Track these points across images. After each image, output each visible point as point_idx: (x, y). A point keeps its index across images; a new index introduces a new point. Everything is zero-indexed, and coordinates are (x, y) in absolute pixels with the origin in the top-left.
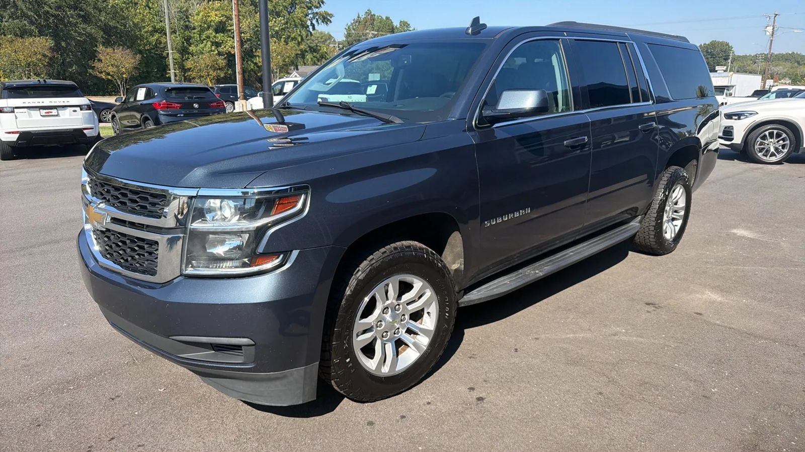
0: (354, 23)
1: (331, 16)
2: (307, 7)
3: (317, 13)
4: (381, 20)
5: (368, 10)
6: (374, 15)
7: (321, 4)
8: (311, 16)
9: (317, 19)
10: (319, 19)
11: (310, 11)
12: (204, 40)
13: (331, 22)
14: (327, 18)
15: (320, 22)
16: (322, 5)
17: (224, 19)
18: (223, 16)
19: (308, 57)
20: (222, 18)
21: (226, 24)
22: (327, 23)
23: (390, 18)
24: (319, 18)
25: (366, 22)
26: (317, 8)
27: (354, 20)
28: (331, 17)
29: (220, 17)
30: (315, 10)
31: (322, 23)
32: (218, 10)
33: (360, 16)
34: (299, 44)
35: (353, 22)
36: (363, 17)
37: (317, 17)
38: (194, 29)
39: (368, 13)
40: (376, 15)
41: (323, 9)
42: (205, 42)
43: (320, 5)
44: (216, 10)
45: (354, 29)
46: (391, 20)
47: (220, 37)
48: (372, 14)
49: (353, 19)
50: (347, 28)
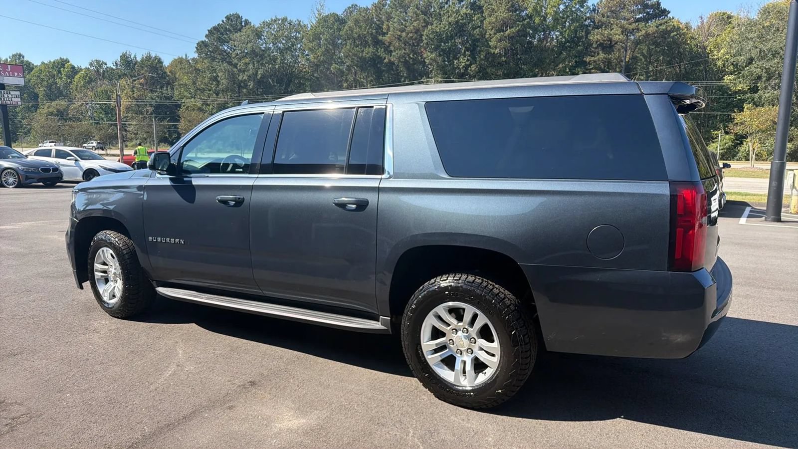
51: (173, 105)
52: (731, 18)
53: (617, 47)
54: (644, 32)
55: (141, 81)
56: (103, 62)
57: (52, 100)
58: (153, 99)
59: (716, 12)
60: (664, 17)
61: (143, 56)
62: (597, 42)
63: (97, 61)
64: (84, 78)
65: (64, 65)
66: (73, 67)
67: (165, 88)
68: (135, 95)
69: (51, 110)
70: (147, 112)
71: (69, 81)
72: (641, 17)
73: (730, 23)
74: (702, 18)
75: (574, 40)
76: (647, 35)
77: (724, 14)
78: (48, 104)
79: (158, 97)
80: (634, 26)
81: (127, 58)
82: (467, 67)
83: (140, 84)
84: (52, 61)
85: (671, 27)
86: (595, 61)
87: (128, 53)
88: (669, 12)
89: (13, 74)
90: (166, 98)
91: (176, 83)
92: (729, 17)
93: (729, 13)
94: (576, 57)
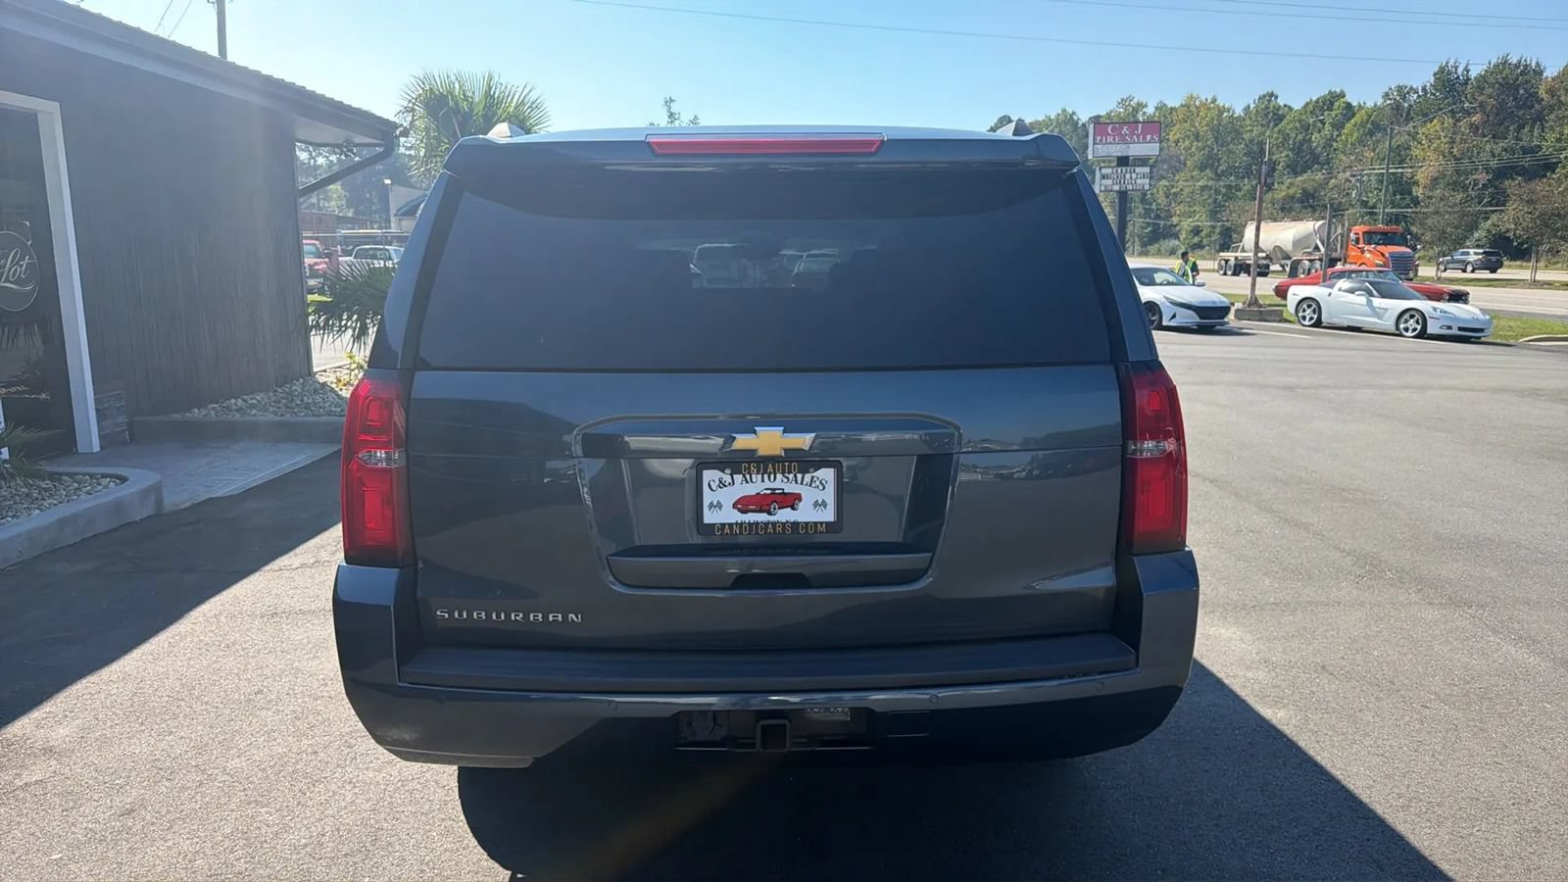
51: (1538, 165)
55: (1474, 119)
56: (1411, 88)
57: (1296, 174)
58: (1493, 156)
61: (1490, 64)
63: (1400, 89)
64: (1363, 124)
65: (1332, 104)
66: (1349, 106)
67: (1527, 129)
68: (1455, 150)
69: (1292, 191)
70: (1476, 185)
71: (1335, 133)
78: (1289, 180)
79: (1506, 150)
81: (1449, 73)
83: (1471, 125)
84: (1314, 99)
87: (1451, 63)
89: (1145, 138)
90: (1525, 151)
91: (1552, 117)
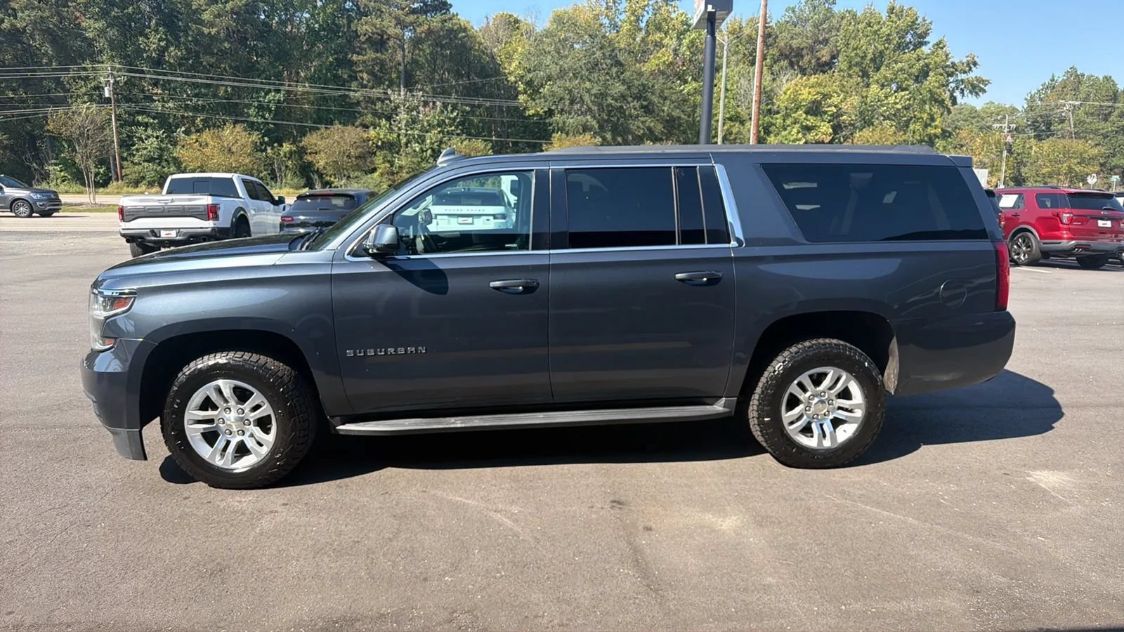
0: (1042, 90)
1: (986, 82)
2: (946, 72)
3: (962, 81)
4: (1094, 82)
5: (1071, 68)
6: (1083, 75)
7: (972, 66)
8: (953, 85)
9: (961, 89)
10: (965, 90)
11: (951, 79)
12: (789, 126)
13: (984, 91)
14: (979, 86)
15: (965, 93)
16: (974, 69)
17: (819, 97)
18: (818, 93)
19: (938, 144)
20: (816, 97)
21: (821, 104)
22: (977, 94)
23: (1113, 78)
24: (965, 87)
25: (1065, 87)
26: (965, 72)
27: (1042, 85)
28: (986, 85)
29: (814, 95)
30: (962, 76)
31: (970, 95)
32: (813, 87)
33: (1056, 79)
34: (926, 126)
35: (1041, 87)
36: (1060, 80)
37: (963, 86)
38: (778, 113)
39: (1073, 72)
40: (1086, 75)
41: (975, 73)
42: (788, 128)
43: (970, 69)
44: (810, 88)
45: (1041, 100)
46: (1113, 81)
47: (811, 121)
48: (1078, 73)
49: (1042, 83)
50: (1029, 98)
52: (517, 23)
53: (391, 43)
54: (426, 27)
59: (501, 13)
60: (445, 11)
62: (365, 35)
72: (417, 8)
73: (518, 28)
74: (487, 18)
75: (332, 29)
76: (430, 32)
77: (510, 16)
80: (411, 18)
82: (162, 51)
85: (458, 26)
86: (364, 62)
88: (451, 6)
92: (517, 21)
93: (515, 16)
94: (336, 53)
